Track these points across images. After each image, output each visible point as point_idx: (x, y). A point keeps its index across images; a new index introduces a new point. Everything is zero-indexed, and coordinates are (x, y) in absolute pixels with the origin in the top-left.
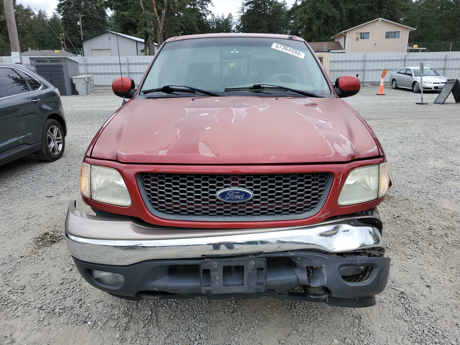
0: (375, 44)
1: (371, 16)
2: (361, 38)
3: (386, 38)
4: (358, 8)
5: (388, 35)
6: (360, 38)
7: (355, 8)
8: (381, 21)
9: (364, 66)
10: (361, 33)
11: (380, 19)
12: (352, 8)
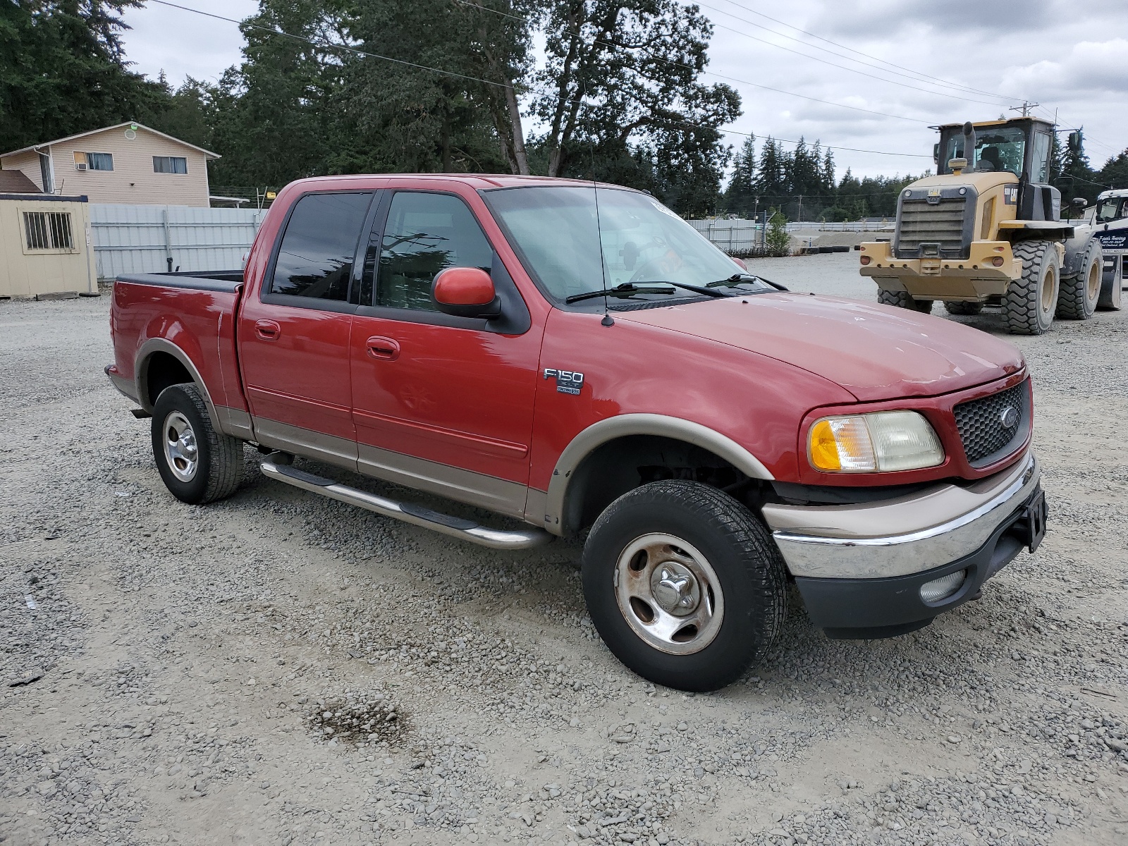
0: (132, 185)
1: (76, 112)
2: (91, 167)
3: (156, 171)
4: (37, 86)
5: (160, 165)
6: (87, 166)
7: (26, 84)
8: (136, 128)
9: (167, 238)
10: (89, 155)
11: (135, 125)
12: (19, 86)
